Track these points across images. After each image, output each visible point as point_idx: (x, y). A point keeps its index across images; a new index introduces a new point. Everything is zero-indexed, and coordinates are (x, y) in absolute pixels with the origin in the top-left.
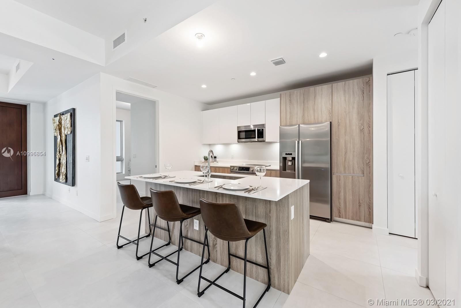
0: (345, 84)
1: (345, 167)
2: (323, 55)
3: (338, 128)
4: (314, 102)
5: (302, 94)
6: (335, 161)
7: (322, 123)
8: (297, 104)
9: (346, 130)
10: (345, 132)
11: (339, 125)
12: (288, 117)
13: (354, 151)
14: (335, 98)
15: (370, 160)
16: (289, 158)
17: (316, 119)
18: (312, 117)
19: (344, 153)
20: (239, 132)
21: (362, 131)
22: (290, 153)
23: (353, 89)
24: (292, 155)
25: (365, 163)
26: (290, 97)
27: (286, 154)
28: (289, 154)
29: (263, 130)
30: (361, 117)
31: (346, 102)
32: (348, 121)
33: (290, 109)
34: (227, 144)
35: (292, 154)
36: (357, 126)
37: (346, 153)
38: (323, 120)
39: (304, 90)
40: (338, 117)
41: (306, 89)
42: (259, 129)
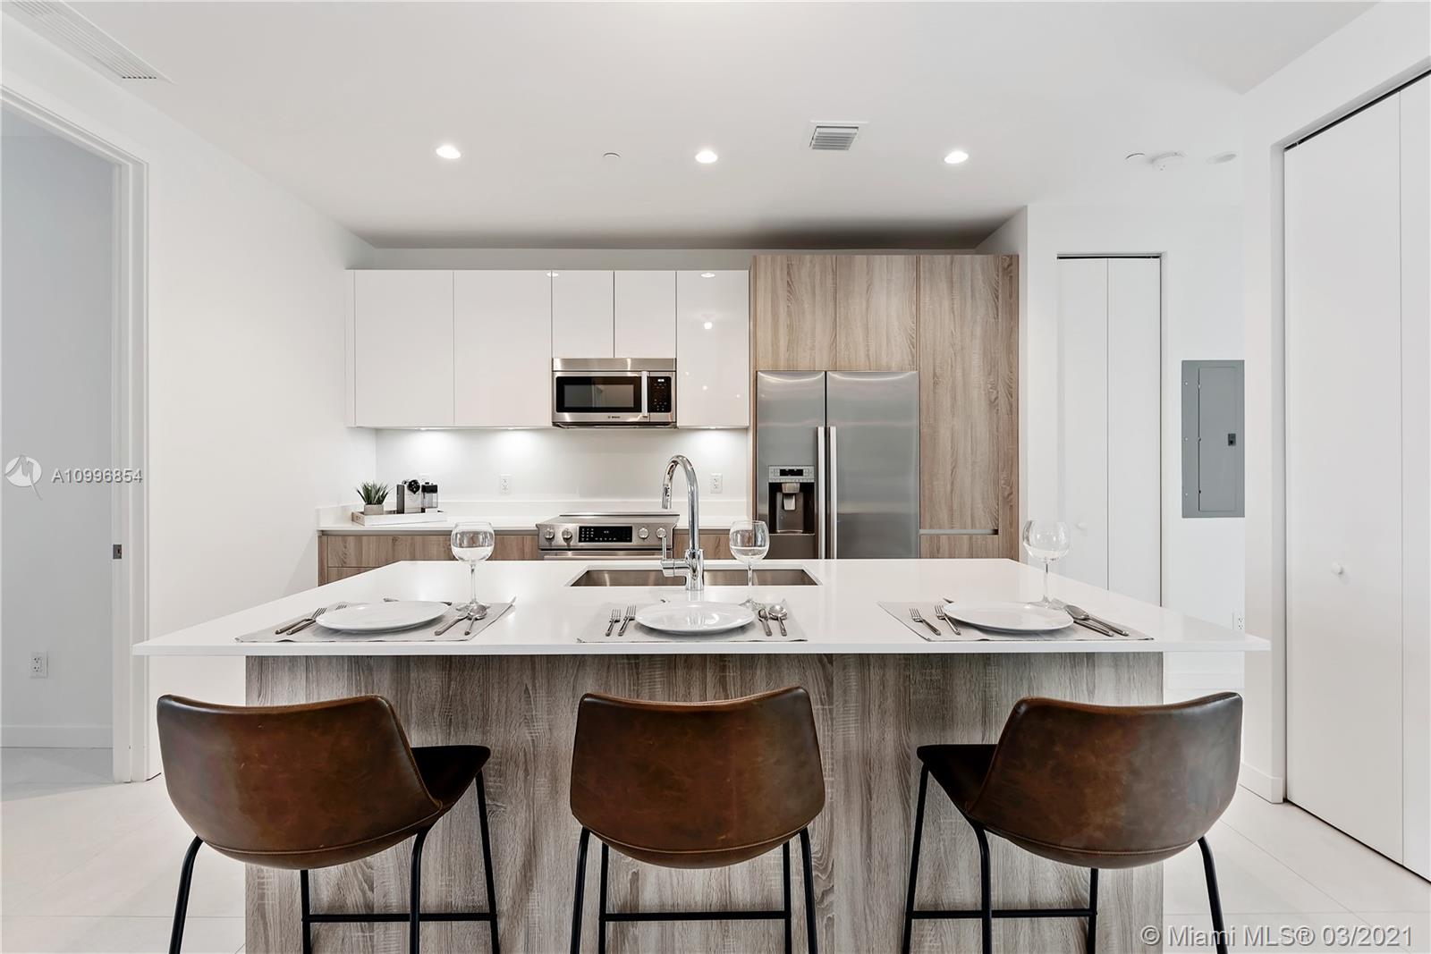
0: (952, 263)
1: (951, 509)
2: (956, 157)
3: (935, 393)
4: (868, 301)
5: (830, 270)
6: (927, 492)
7: (888, 372)
8: (814, 302)
9: (954, 399)
10: (953, 406)
11: (935, 384)
12: (783, 343)
13: (974, 463)
14: (926, 299)
15: (1011, 488)
16: (791, 484)
17: (871, 359)
18: (862, 353)
19: (949, 468)
20: (562, 383)
21: (993, 404)
22: (795, 468)
23: (972, 280)
24: (802, 475)
25: (1000, 498)
26: (789, 273)
27: (783, 473)
28: (792, 473)
29: (668, 380)
30: (991, 366)
31: (954, 316)
32: (959, 373)
33: (789, 314)
34: (475, 433)
35: (802, 470)
36: (982, 388)
37: (954, 468)
38: (893, 365)
39: (834, 257)
40: (934, 359)
41: (843, 255)
42: (653, 375)
